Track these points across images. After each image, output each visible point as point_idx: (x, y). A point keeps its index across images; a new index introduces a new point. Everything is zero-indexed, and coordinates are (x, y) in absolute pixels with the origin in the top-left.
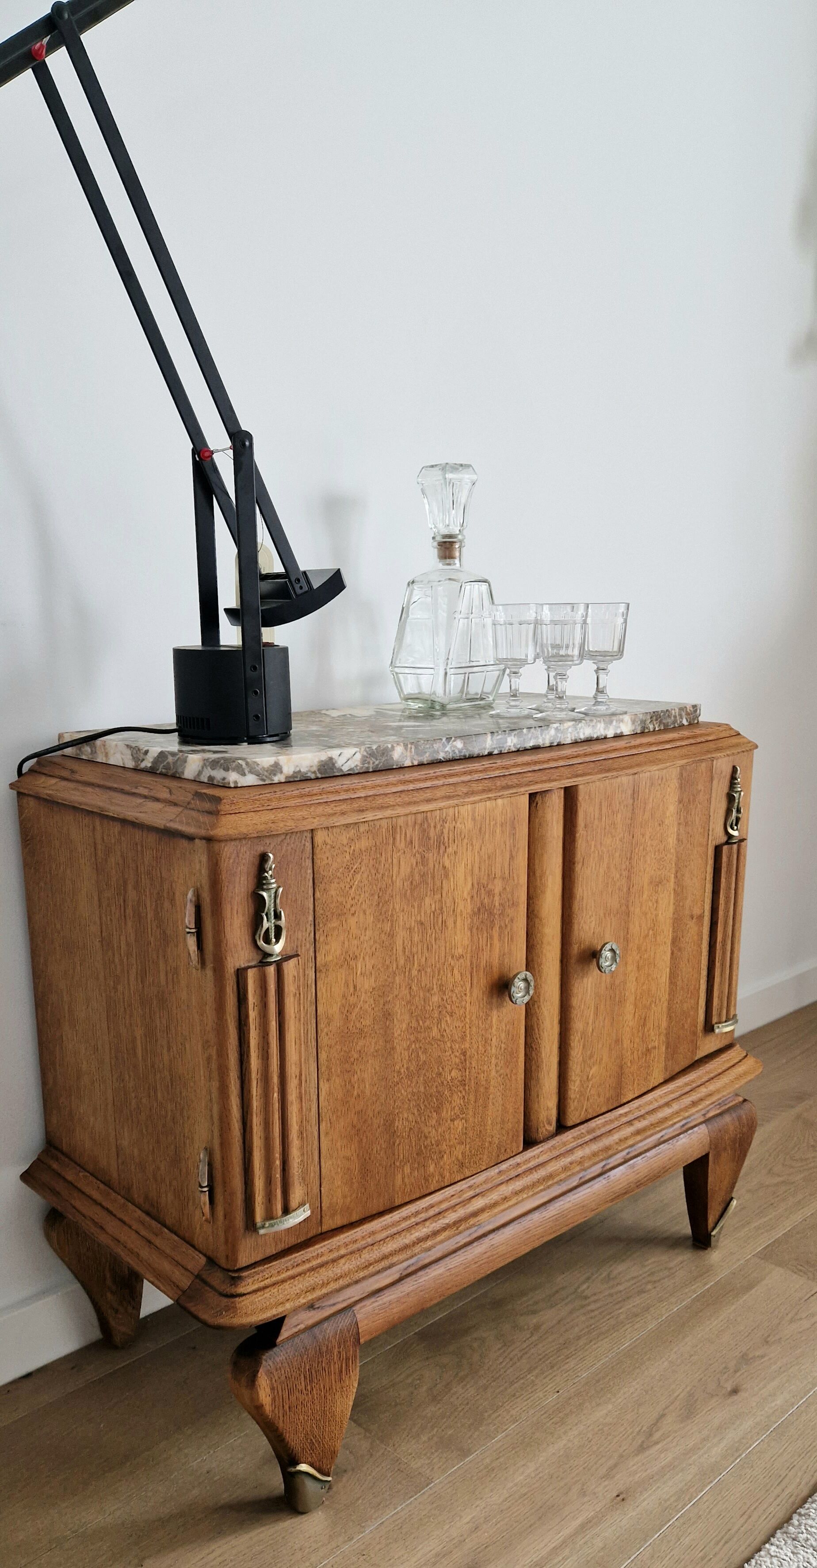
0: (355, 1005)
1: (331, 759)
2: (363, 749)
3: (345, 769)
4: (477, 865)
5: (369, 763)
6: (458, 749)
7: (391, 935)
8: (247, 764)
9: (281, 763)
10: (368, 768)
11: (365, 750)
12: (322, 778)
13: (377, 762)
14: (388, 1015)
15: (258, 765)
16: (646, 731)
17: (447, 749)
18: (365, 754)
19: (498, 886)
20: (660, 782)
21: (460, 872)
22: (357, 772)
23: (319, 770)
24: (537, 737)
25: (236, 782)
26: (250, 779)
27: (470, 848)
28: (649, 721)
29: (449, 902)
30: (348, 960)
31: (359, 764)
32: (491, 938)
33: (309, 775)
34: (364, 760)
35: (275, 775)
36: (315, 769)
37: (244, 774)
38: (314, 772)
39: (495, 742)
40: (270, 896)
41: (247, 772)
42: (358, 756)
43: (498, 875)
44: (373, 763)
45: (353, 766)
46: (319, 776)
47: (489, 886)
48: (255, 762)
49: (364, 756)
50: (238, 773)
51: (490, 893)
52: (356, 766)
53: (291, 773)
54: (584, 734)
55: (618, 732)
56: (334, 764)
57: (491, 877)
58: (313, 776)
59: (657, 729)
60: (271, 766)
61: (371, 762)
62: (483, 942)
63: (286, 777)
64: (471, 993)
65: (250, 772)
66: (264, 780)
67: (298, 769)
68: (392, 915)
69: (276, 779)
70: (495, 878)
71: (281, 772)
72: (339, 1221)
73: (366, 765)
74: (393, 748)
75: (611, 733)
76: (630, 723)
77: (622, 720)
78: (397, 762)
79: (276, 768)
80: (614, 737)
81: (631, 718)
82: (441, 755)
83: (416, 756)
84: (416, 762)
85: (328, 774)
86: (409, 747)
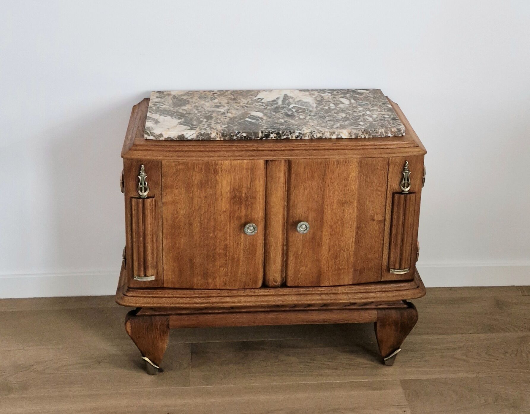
0: (177, 218)
1: (183, 135)
2: (197, 132)
3: (189, 138)
4: (233, 181)
6: (244, 136)
7: (192, 198)
8: (150, 133)
9: (163, 134)
10: (199, 139)
12: (179, 141)
13: (203, 138)
15: (154, 133)
16: (359, 137)
17: (237, 136)
18: (198, 134)
19: (244, 190)
20: (344, 163)
21: (224, 182)
22: (194, 140)
24: (288, 135)
25: (146, 138)
26: (151, 138)
27: (229, 175)
29: (219, 192)
30: (174, 203)
33: (173, 139)
34: (197, 136)
35: (161, 137)
36: (176, 137)
37: (149, 136)
38: (176, 138)
39: (263, 136)
40: (142, 178)
41: (150, 135)
42: (195, 135)
43: (245, 186)
45: (192, 138)
46: (178, 139)
47: (239, 190)
50: (147, 135)
51: (241, 192)
52: (194, 138)
53: (167, 137)
54: (317, 136)
55: (339, 137)
56: (184, 137)
57: (240, 186)
58: (175, 139)
59: (367, 137)
61: (201, 137)
62: (236, 208)
63: (165, 139)
67: (169, 136)
68: (193, 192)
69: (161, 139)
70: (242, 187)
71: (163, 136)
73: (198, 138)
74: (211, 133)
75: (334, 137)
76: (347, 134)
77: (342, 133)
78: (213, 138)
79: (161, 135)
80: (336, 139)
81: (348, 132)
82: (235, 138)
83: (222, 137)
84: (222, 139)
85: (182, 140)
86: (219, 133)
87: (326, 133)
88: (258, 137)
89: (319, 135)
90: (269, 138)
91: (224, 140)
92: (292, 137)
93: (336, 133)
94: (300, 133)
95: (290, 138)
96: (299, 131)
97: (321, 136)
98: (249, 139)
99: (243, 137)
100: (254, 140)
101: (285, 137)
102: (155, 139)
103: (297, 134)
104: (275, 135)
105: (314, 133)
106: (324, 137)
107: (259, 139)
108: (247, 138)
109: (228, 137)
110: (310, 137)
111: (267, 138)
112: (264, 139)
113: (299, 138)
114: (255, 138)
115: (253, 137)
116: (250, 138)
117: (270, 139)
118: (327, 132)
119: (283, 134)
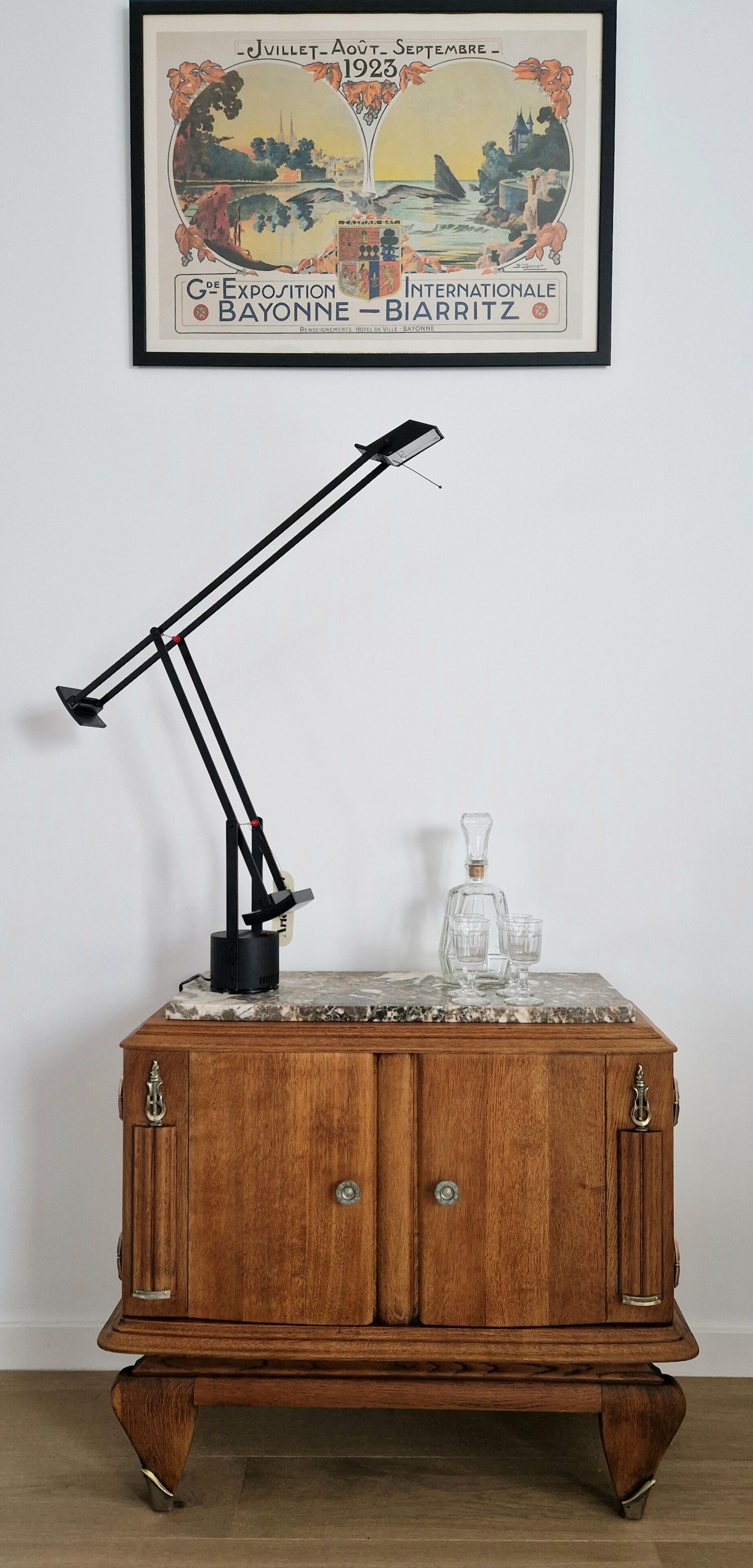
0: (215, 1168)
1: (232, 1010)
2: (256, 1006)
3: (242, 1017)
4: (315, 1095)
5: (261, 1015)
6: (339, 1014)
7: (242, 1128)
8: (176, 1006)
9: (197, 1009)
10: (260, 1019)
11: (258, 1007)
12: (225, 1021)
13: (268, 1016)
14: (239, 1183)
15: (183, 1008)
16: (549, 1022)
17: (328, 1014)
18: (258, 1009)
19: (337, 1114)
20: (520, 1063)
21: (300, 1097)
22: (251, 1020)
23: (223, 1016)
24: (419, 1014)
25: (169, 1016)
26: (177, 1016)
27: (308, 1081)
28: (553, 1014)
29: (290, 1116)
30: (210, 1137)
31: (253, 1015)
32: (330, 1149)
33: (216, 1017)
34: (257, 1013)
35: (193, 1015)
36: (220, 1014)
38: (220, 1017)
39: (375, 1014)
40: (153, 1086)
41: (175, 1011)
42: (253, 1011)
43: (338, 1105)
44: (265, 1016)
45: (248, 1016)
46: (223, 1019)
47: (328, 1112)
48: (181, 1006)
49: (257, 1011)
50: (170, 1011)
51: (330, 1118)
52: (251, 1016)
53: (204, 1015)
54: (471, 1017)
55: (513, 1019)
56: (234, 1014)
57: (330, 1106)
58: (218, 1019)
59: (564, 1021)
60: (192, 1010)
61: (263, 1015)
62: (321, 1151)
63: (201, 1017)
64: (310, 1187)
65: (178, 1011)
66: (186, 1017)
67: (208, 1013)
68: (243, 1116)
69: (194, 1018)
70: (333, 1107)
71: (197, 1014)
72: (199, 1314)
73: (259, 1017)
74: (281, 1008)
75: (503, 1019)
76: (527, 1014)
77: (517, 1011)
78: (284, 1018)
79: (194, 1011)
80: (507, 1023)
81: (529, 1011)
82: (324, 1017)
83: (300, 1016)
84: (300, 1020)
85: (229, 1018)
86: (295, 1008)
87: (488, 1012)
88: (365, 1017)
89: (475, 1015)
90: (385, 1019)
91: (305, 1021)
92: (426, 1017)
93: (507, 1012)
94: (440, 1011)
95: (424, 1020)
96: (439, 1007)
97: (478, 1018)
98: (348, 1020)
99: (338, 1016)
100: (358, 1022)
101: (413, 1017)
102: (184, 1019)
103: (435, 1012)
104: (396, 1014)
105: (466, 1010)
106: (484, 1020)
107: (366, 1020)
108: (346, 1019)
109: (311, 1015)
110: (459, 1019)
111: (381, 1020)
112: (376, 1020)
113: (439, 1021)
114: (359, 1018)
115: (357, 1017)
116: (350, 1018)
117: (386, 1021)
118: (490, 1009)
119: (411, 1012)
